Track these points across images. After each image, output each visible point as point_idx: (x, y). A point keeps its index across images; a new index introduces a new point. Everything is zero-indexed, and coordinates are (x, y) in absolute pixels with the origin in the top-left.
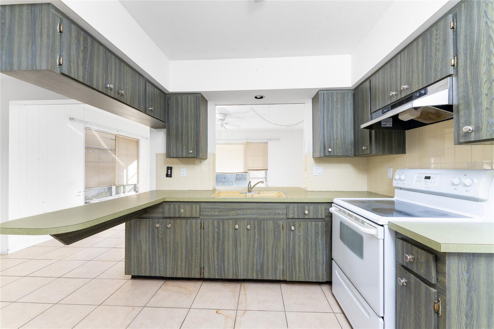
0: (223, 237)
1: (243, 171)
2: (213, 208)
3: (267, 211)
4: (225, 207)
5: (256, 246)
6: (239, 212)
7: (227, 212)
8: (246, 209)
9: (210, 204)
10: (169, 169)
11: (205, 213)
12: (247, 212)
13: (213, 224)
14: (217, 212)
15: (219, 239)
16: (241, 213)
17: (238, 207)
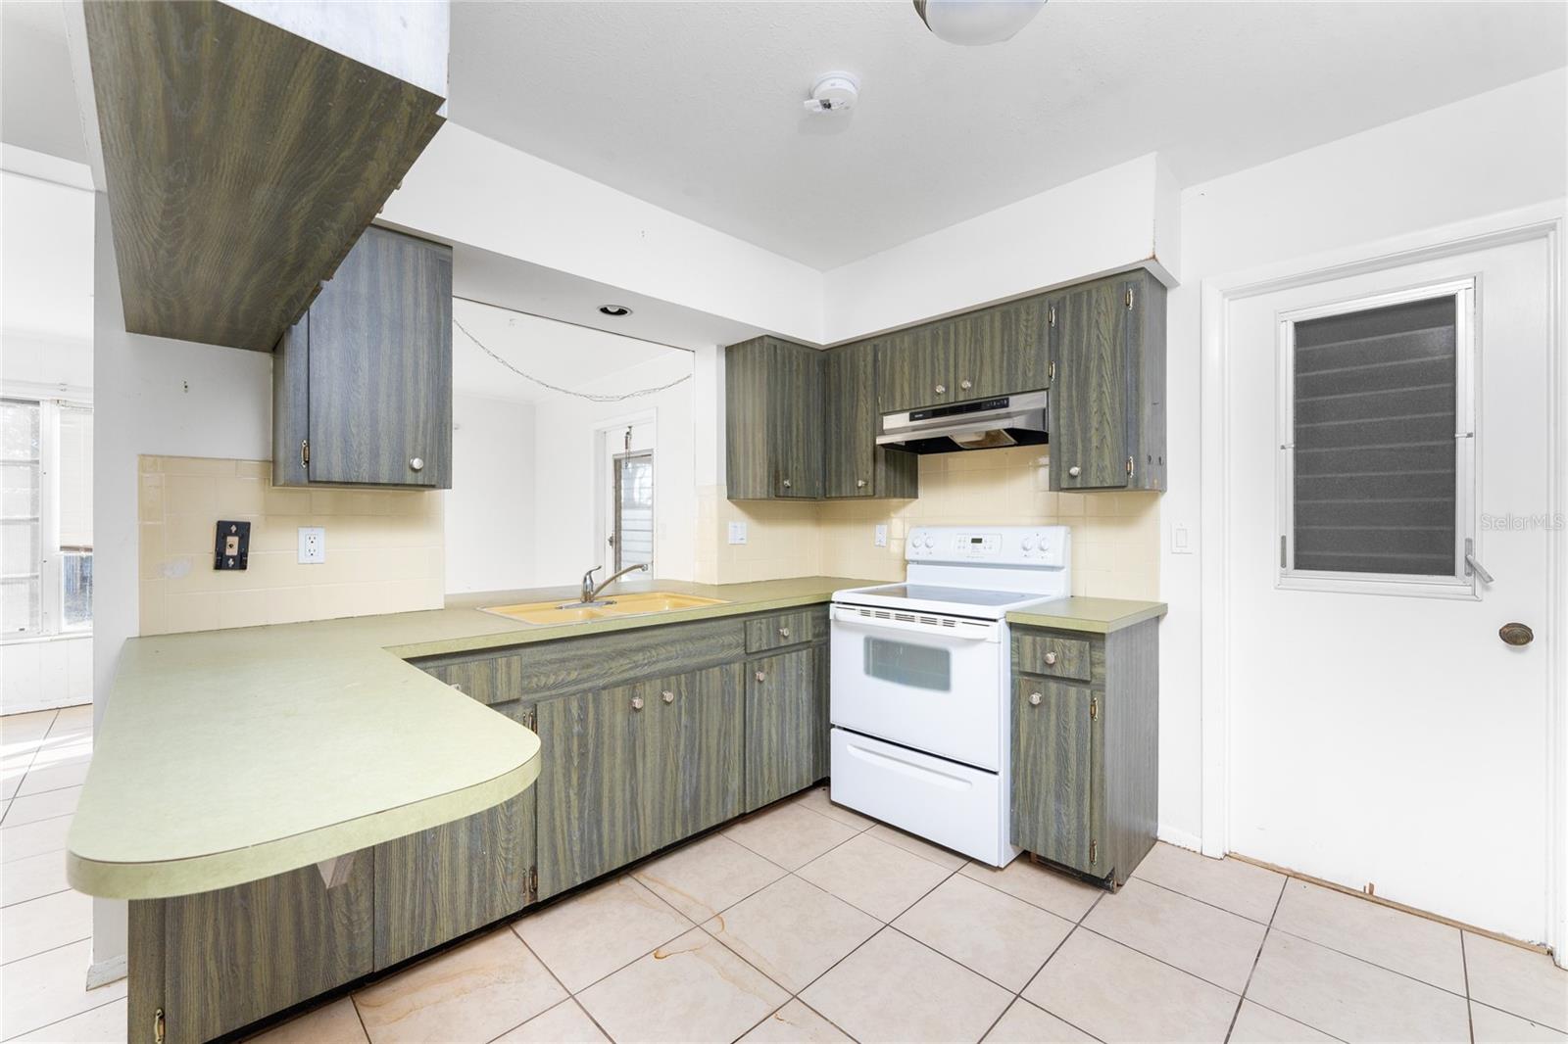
0: (597, 747)
2: (563, 661)
4: (600, 651)
5: (682, 747)
6: (639, 657)
7: (605, 664)
9: (552, 647)
10: (234, 530)
11: (535, 679)
12: (658, 655)
13: (567, 710)
14: (576, 670)
15: (583, 755)
16: (644, 659)
17: (634, 645)
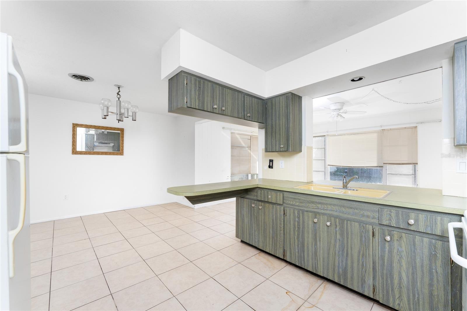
0: (303, 228)
1: (376, 165)
2: (295, 199)
3: (351, 211)
4: (305, 199)
5: (337, 246)
6: (319, 206)
7: (307, 204)
8: (327, 204)
9: (292, 194)
10: (271, 161)
11: (287, 201)
12: (327, 207)
13: (294, 213)
14: (298, 202)
15: (299, 228)
16: (321, 207)
17: (318, 201)
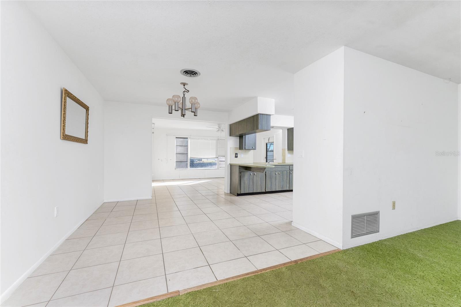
1: (215, 157)
3: (284, 168)
5: (281, 180)
6: (276, 168)
7: (273, 169)
10: (236, 154)
12: (279, 168)
13: (269, 173)
15: (270, 178)
